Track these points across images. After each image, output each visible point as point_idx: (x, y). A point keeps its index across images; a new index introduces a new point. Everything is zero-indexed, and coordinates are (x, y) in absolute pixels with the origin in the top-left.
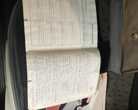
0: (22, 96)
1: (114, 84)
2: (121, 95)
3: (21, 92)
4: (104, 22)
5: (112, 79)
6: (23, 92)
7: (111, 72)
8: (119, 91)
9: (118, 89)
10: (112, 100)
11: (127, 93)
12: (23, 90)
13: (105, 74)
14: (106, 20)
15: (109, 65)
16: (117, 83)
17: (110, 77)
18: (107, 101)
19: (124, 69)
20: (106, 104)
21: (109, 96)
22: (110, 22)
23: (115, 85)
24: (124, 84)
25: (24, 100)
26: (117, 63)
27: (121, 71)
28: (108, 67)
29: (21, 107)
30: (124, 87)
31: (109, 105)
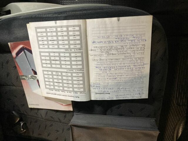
0: (55, 15)
1: (59, 119)
2: (46, 128)
3: (60, 14)
4: (129, 110)
5: (65, 116)
6: (59, 17)
7: (73, 116)
8: (51, 125)
9: (54, 124)
10: (42, 116)
11: (49, 135)
12: (61, 17)
13: (71, 109)
14: (131, 112)
15: (81, 113)
16: (60, 123)
17: (67, 115)
18: (41, 110)
19: (75, 129)
20: (38, 109)
21: (47, 113)
22: (128, 116)
23: (58, 121)
24: (58, 131)
25: (51, 17)
26: (83, 121)
27: (73, 125)
28: (78, 112)
29: (43, 15)
30: (55, 132)
31: (36, 113)
